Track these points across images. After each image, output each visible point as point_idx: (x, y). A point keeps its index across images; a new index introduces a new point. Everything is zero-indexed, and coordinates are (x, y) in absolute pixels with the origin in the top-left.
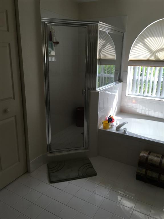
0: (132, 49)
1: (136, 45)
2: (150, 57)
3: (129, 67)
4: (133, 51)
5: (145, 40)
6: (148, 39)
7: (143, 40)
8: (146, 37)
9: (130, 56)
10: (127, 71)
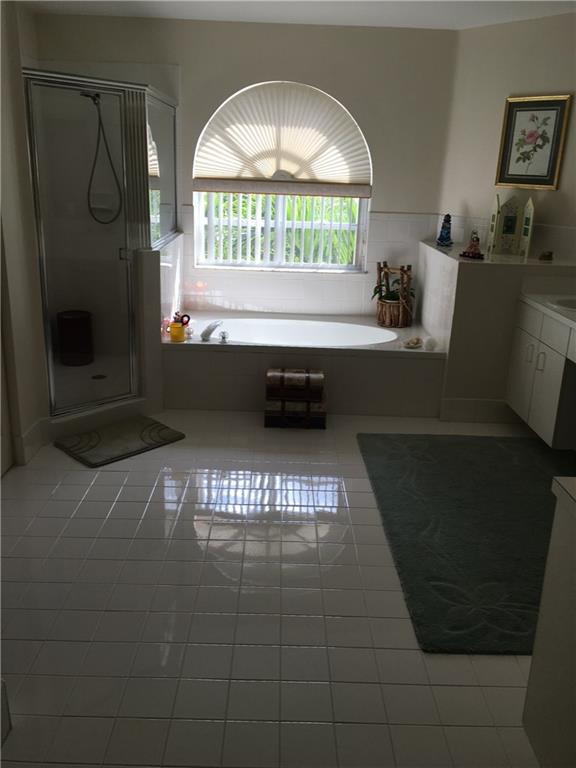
0: (199, 150)
1: (208, 141)
2: (242, 171)
3: (195, 194)
4: (201, 154)
5: (228, 129)
6: (233, 127)
7: (223, 129)
8: (229, 123)
9: (194, 168)
10: (192, 205)
